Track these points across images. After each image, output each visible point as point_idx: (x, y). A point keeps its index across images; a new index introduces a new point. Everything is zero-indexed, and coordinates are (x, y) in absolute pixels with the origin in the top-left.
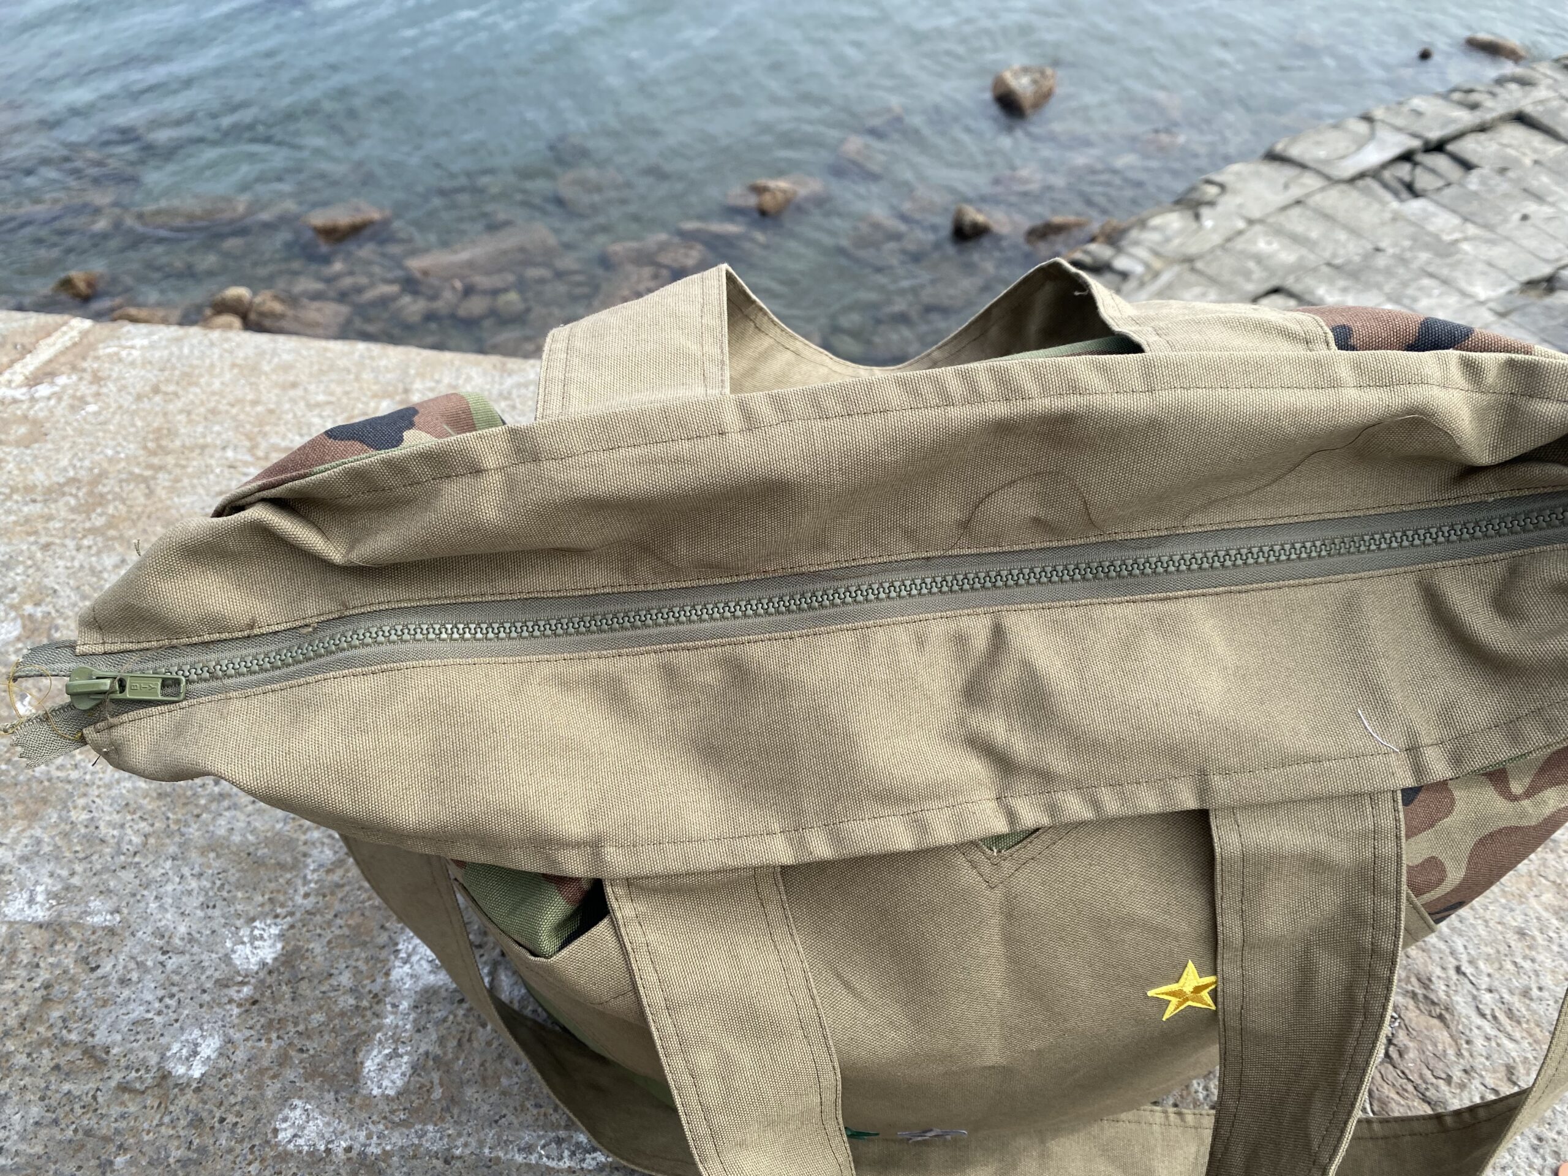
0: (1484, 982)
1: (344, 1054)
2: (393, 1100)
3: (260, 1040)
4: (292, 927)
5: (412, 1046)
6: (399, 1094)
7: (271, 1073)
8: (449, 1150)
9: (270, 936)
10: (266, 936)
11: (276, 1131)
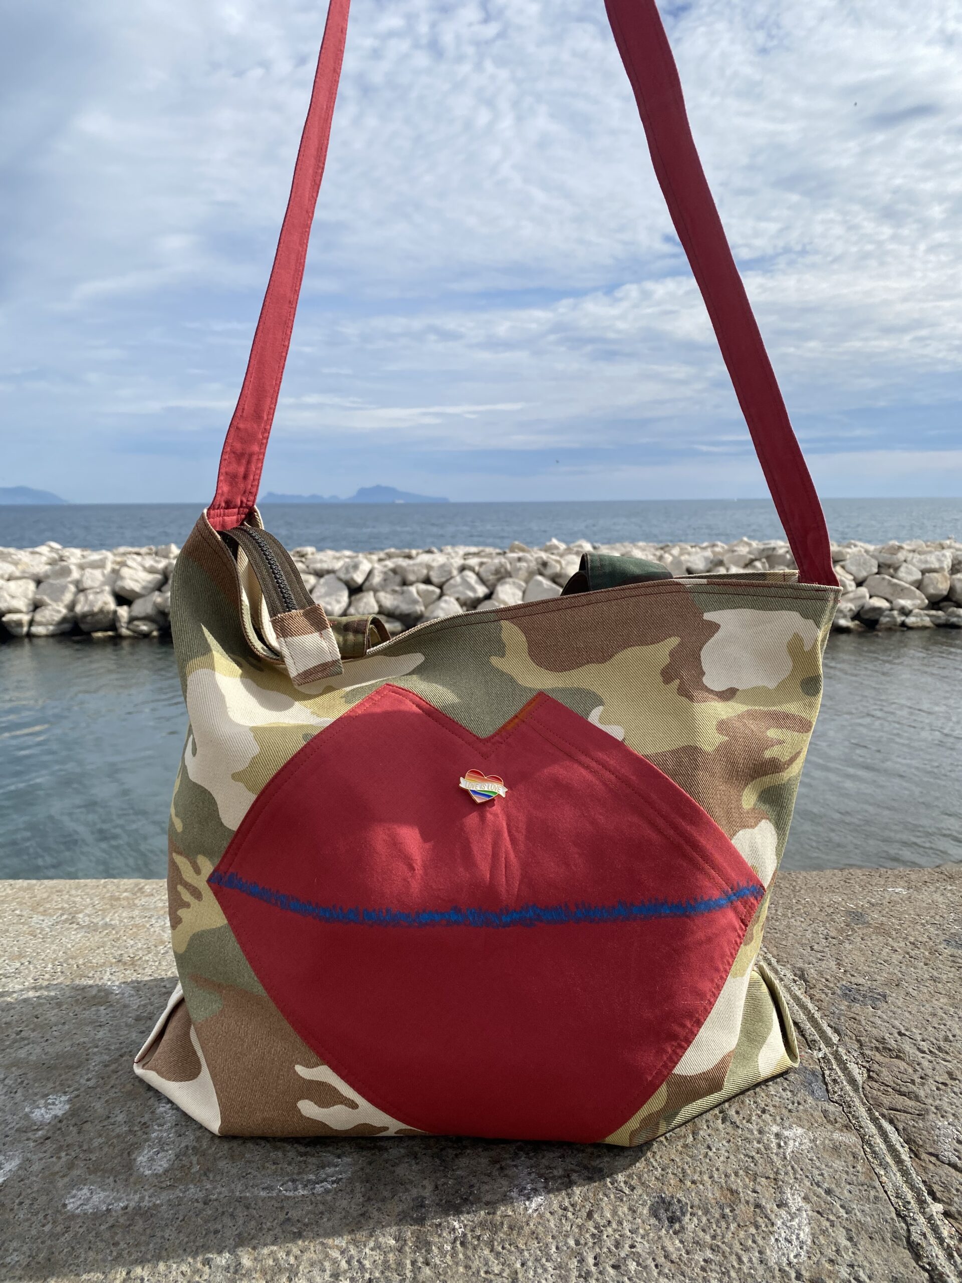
0: (919, 1038)
1: (121, 1155)
2: (160, 1176)
3: (52, 1157)
4: (78, 1096)
5: (175, 1146)
6: (166, 1171)
7: (61, 1174)
8: (207, 1196)
9: (60, 1102)
10: (57, 1102)
11: (65, 1205)
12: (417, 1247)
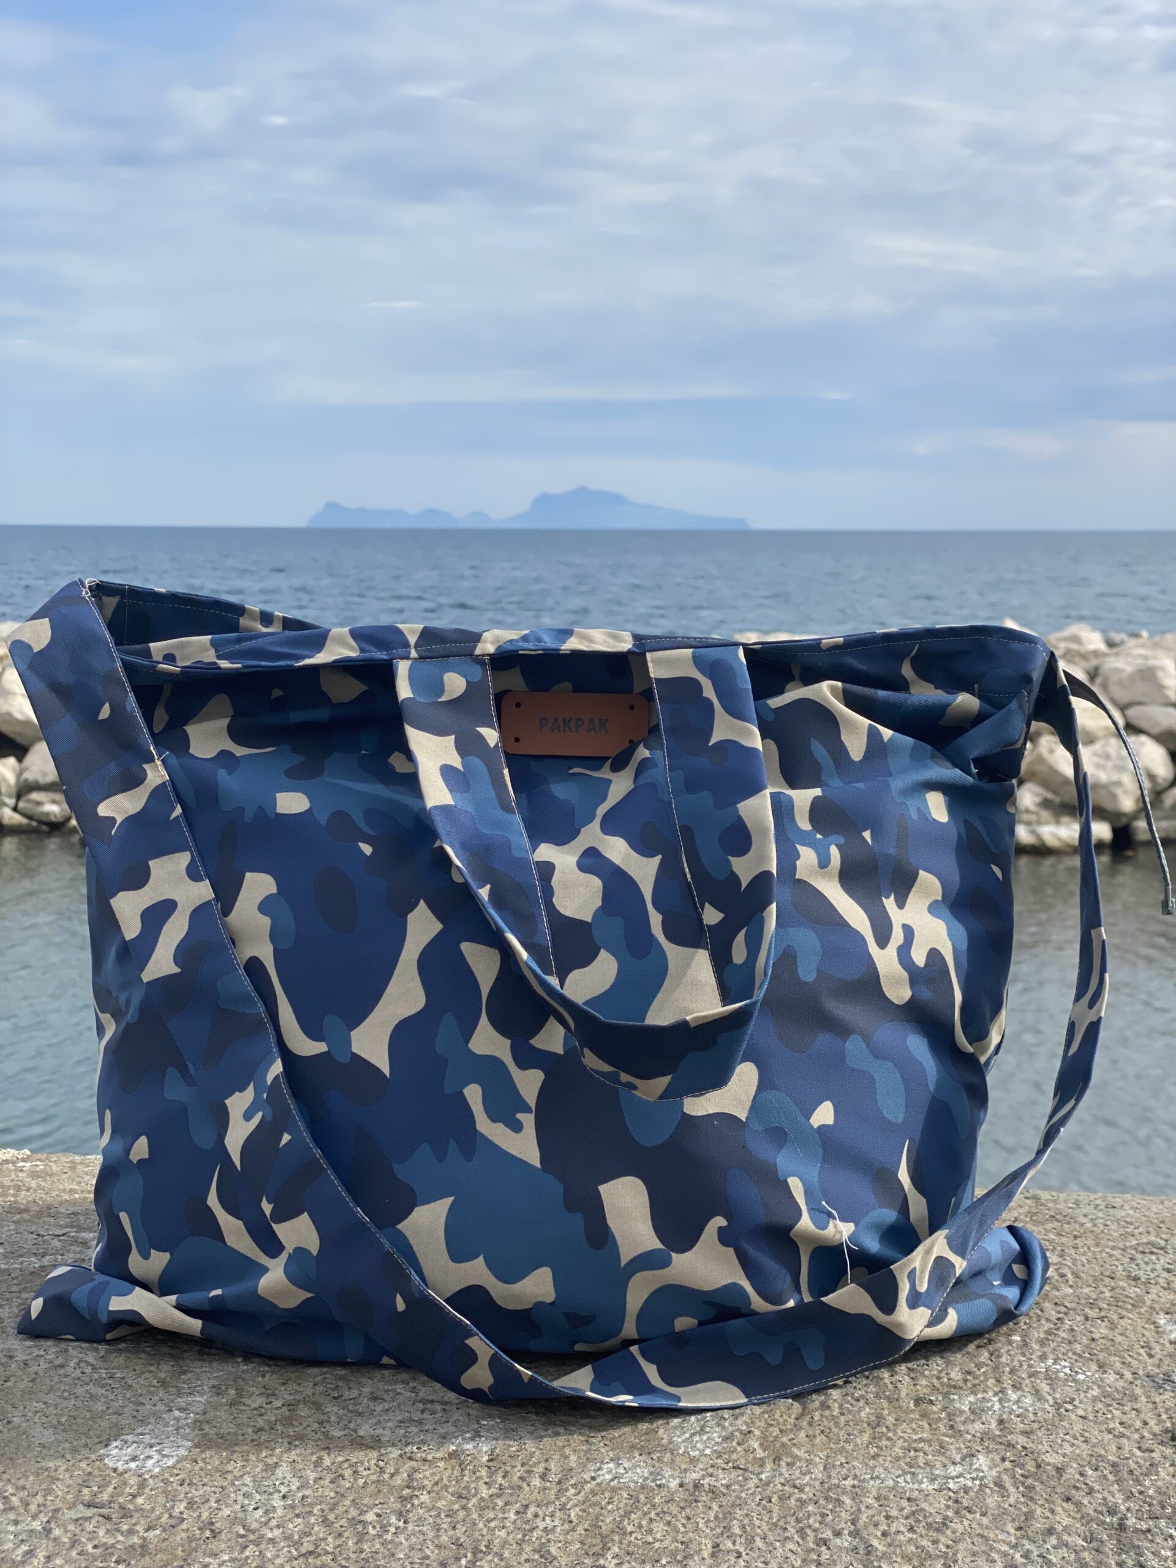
12: (1121, 1549)
